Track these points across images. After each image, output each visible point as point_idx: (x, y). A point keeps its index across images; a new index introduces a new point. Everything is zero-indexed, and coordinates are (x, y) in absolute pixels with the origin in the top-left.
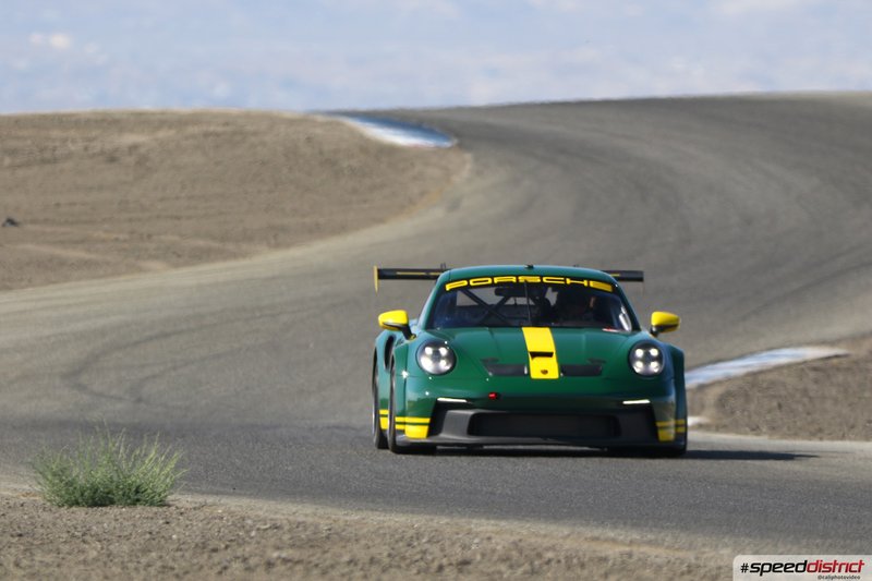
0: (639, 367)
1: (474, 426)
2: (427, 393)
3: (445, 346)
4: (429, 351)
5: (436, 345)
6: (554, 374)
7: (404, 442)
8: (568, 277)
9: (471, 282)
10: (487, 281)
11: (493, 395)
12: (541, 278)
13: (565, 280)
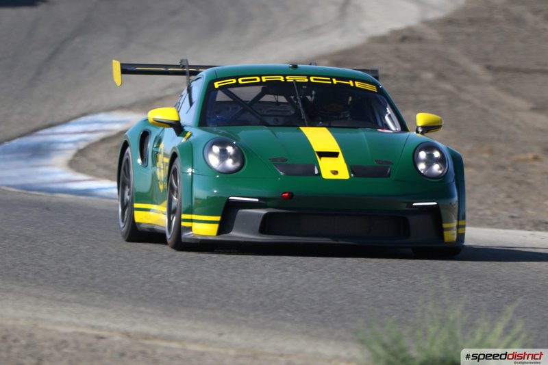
0: (422, 167)
1: (266, 225)
2: (215, 191)
3: (231, 145)
4: (216, 149)
5: (222, 143)
6: (344, 174)
7: (190, 239)
8: (334, 78)
9: (240, 81)
10: (255, 80)
11: (287, 194)
12: (308, 78)
13: (331, 80)
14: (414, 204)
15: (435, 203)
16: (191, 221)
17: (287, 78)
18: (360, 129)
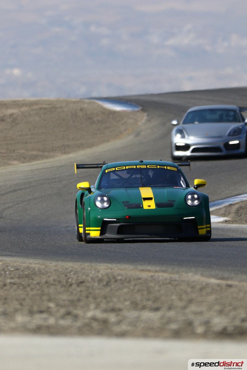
0: (189, 202)
1: (120, 230)
2: (99, 217)
3: (106, 196)
4: (99, 199)
5: (102, 196)
6: (153, 207)
7: (90, 238)
8: (158, 165)
9: (117, 169)
10: (123, 168)
11: (128, 217)
12: (147, 166)
13: (157, 167)
14: (184, 218)
15: (194, 218)
16: (90, 230)
17: (137, 166)
18: (166, 187)
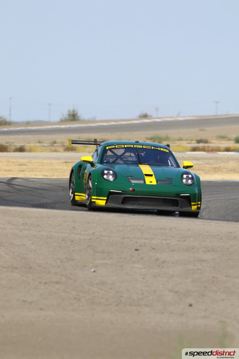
0: (185, 181)
1: (124, 201)
5: (108, 170)
6: (154, 183)
7: (95, 206)
9: (116, 147)
14: (181, 195)
15: (189, 195)
16: (96, 199)
